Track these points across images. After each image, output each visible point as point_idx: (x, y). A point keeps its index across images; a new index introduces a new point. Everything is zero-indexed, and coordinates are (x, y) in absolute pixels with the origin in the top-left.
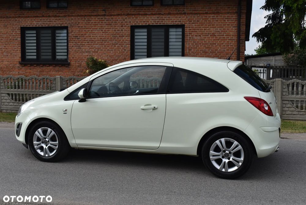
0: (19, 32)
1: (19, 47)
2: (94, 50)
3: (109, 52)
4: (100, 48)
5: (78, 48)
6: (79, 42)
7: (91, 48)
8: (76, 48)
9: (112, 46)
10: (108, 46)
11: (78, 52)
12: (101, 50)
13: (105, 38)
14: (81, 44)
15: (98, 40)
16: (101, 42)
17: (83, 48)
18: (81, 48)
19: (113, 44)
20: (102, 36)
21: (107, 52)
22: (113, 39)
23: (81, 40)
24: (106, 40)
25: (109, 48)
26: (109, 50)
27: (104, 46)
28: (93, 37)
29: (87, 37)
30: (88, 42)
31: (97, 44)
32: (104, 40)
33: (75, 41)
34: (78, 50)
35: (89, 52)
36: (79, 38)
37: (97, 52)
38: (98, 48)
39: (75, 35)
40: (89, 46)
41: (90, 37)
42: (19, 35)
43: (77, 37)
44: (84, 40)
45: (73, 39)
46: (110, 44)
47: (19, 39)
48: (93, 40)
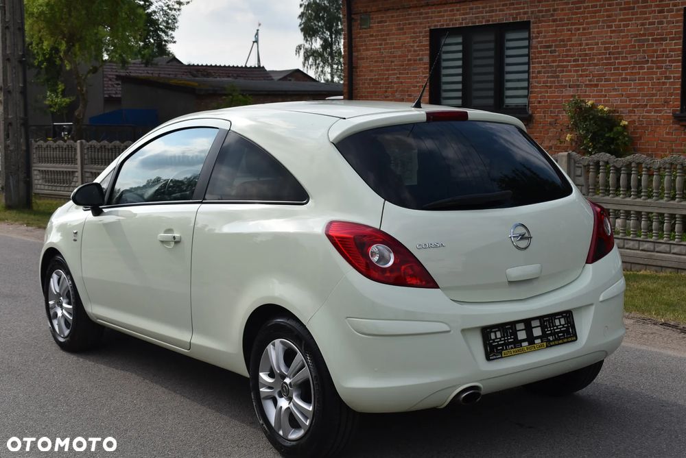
0: (426, 41)
1: (425, 77)
2: (590, 81)
3: (627, 85)
4: (604, 75)
5: (552, 77)
6: (554, 62)
7: (581, 76)
8: (548, 77)
9: (633, 68)
10: (623, 69)
11: (551, 87)
12: (607, 80)
13: (618, 48)
14: (558, 66)
15: (600, 54)
16: (606, 59)
17: (563, 76)
18: (558, 77)
19: (636, 63)
20: (611, 43)
21: (621, 85)
22: (637, 48)
23: (559, 56)
24: (619, 53)
25: (626, 74)
26: (626, 79)
27: (615, 69)
28: (587, 44)
29: (572, 45)
30: (574, 61)
31: (596, 65)
32: (613, 54)
33: (545, 57)
34: (551, 82)
35: (578, 86)
36: (555, 51)
37: (596, 85)
38: (599, 75)
39: (546, 42)
40: (577, 71)
41: (581, 45)
42: (426, 50)
43: (550, 46)
44: (567, 56)
45: (540, 52)
46: (630, 63)
47: (426, 59)
48: (586, 55)
